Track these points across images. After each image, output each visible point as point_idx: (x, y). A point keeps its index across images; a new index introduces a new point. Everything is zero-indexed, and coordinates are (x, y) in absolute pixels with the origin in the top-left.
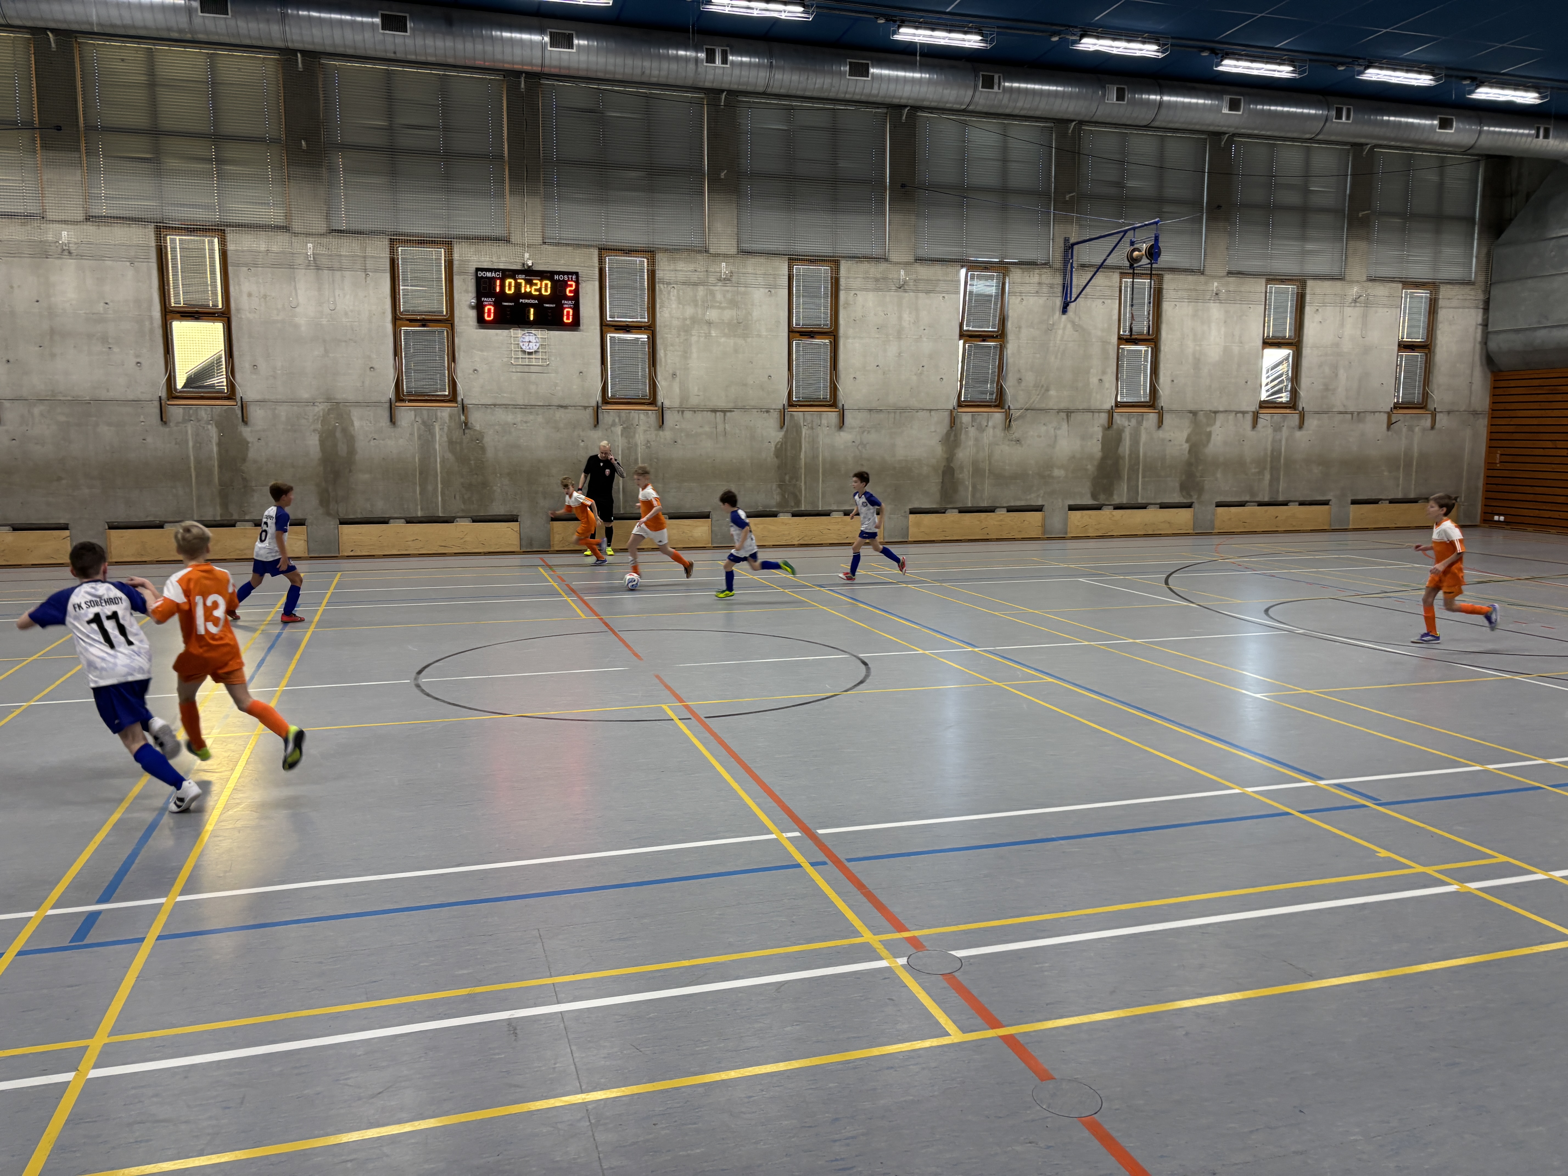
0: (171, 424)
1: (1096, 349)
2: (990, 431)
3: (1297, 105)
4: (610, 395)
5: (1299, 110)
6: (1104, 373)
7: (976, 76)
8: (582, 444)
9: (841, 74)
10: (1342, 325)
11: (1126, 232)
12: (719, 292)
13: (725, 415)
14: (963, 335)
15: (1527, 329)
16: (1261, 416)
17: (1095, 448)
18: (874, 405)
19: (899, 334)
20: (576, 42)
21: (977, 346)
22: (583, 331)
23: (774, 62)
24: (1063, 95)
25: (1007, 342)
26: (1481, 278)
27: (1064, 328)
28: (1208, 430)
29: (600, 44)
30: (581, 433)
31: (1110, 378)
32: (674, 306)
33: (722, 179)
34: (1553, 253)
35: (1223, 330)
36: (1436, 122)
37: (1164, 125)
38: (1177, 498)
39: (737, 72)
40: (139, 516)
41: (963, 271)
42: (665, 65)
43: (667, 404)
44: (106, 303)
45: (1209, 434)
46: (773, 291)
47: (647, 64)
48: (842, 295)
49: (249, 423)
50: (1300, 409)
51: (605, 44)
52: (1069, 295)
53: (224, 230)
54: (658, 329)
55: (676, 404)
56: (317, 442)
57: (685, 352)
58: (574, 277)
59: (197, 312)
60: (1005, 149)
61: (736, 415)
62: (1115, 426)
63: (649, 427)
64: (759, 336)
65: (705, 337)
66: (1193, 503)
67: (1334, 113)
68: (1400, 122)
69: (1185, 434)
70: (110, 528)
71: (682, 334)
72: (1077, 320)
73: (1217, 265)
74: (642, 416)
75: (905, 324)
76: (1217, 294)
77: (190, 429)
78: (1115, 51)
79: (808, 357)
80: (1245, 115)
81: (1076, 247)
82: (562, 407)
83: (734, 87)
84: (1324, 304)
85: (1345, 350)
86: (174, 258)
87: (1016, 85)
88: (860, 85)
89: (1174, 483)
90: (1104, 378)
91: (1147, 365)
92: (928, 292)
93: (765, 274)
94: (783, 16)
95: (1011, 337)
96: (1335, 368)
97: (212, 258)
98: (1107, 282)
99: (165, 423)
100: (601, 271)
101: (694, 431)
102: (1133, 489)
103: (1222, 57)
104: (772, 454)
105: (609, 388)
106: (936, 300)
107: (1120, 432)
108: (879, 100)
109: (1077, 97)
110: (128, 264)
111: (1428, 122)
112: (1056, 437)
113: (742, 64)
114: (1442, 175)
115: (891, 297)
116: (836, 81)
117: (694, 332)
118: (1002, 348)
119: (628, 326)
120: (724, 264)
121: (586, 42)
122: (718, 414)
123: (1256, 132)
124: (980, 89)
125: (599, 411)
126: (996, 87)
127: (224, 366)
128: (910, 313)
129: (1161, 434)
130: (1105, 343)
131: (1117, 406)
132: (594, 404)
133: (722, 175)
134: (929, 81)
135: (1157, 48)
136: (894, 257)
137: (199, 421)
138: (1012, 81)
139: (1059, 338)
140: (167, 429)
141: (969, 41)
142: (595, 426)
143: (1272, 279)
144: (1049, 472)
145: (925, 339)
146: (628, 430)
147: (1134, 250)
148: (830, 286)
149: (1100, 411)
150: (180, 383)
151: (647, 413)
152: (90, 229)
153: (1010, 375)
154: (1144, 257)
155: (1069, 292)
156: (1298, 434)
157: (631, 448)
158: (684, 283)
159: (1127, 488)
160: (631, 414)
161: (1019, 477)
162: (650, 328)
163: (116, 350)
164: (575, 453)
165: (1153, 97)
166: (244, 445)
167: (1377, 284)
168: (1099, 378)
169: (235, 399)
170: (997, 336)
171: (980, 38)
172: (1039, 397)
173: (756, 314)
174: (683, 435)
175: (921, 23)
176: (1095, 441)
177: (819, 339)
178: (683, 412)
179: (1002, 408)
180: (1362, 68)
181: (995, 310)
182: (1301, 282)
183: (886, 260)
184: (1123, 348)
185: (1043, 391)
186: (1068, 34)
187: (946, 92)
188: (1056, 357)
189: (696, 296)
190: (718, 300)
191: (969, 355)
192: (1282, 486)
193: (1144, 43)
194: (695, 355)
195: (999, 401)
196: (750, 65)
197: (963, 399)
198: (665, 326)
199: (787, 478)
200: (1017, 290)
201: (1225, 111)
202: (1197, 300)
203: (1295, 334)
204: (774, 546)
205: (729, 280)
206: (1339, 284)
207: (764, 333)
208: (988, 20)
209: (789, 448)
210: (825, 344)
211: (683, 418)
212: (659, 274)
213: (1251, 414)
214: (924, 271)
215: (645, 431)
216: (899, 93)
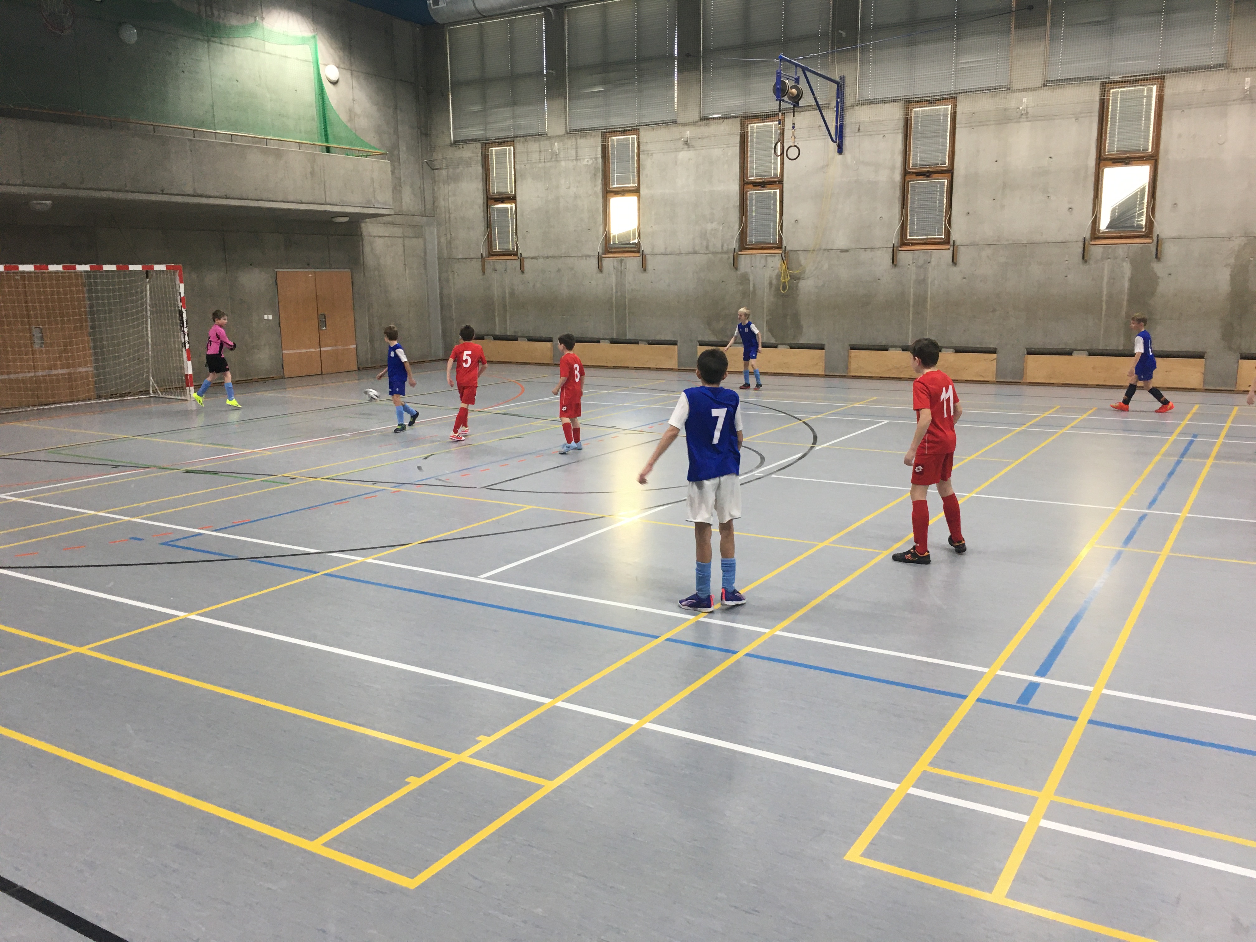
0: (1092, 262)
40: (1053, 343)
44: (1051, 158)
49: (1161, 260)
53: (1164, 76)
56: (1228, 277)
59: (1128, 158)
70: (1028, 353)
77: (1107, 266)
86: (1114, 110)
97: (1149, 104)
99: (1086, 261)
110: (1074, 119)
127: (1145, 206)
137: (1115, 258)
140: (1086, 267)
150: (1104, 224)
152: (1046, 93)
163: (1053, 198)
166: (1154, 280)
169: (1151, 238)
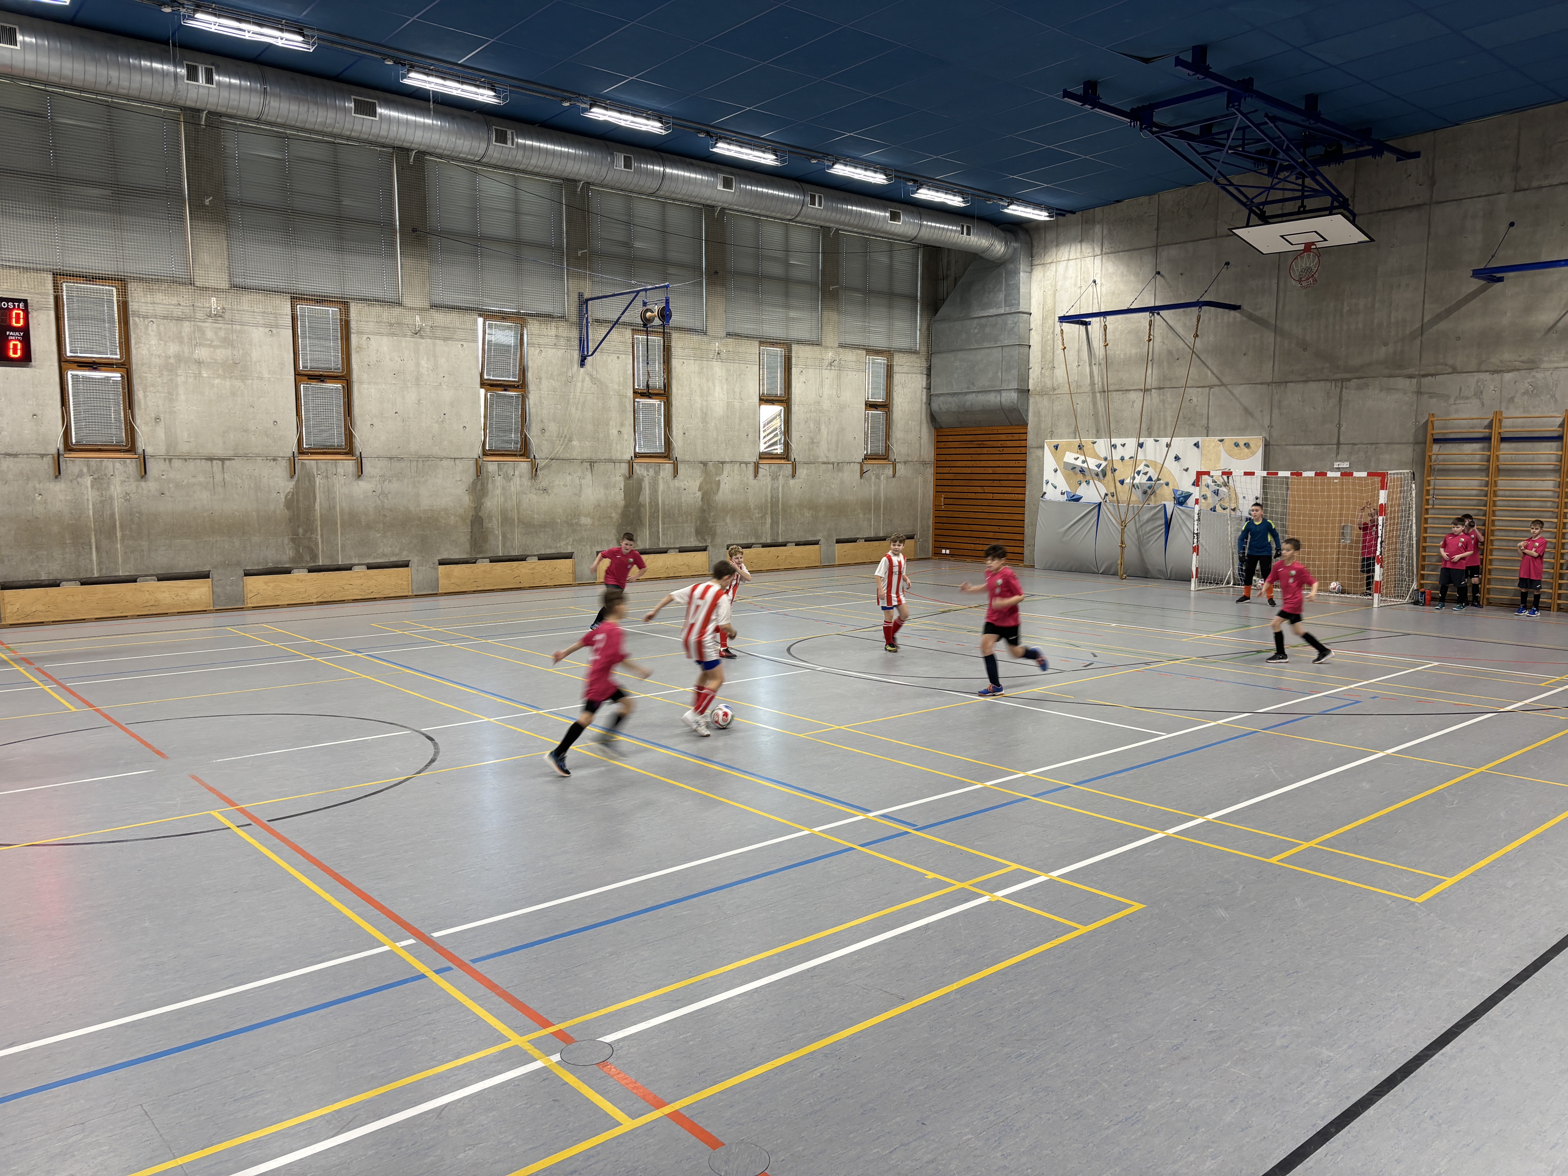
1: (613, 402)
2: (517, 480)
3: (779, 189)
4: (74, 441)
5: (781, 194)
6: (622, 425)
7: (489, 130)
8: (39, 498)
9: (346, 110)
10: (822, 385)
11: (638, 292)
12: (209, 329)
13: (223, 464)
14: (483, 384)
15: (960, 393)
16: (761, 466)
17: (618, 496)
18: (394, 453)
19: (418, 380)
20: (20, 38)
21: (499, 396)
22: (35, 367)
23: (268, 89)
24: (575, 157)
25: (529, 392)
26: (924, 349)
27: (583, 381)
28: (717, 479)
29: (52, 44)
30: (37, 486)
31: (628, 430)
32: (153, 342)
33: (208, 206)
34: (976, 331)
35: (725, 387)
36: (888, 214)
37: (667, 194)
38: (693, 542)
39: (224, 94)
41: (480, 320)
42: (136, 77)
43: (149, 451)
45: (719, 482)
46: (274, 331)
47: (114, 74)
48: (354, 339)
50: (793, 460)
51: (58, 45)
52: (586, 349)
54: (134, 367)
55: (162, 451)
57: (170, 394)
58: (22, 305)
60: (516, 201)
61: (236, 464)
62: (635, 476)
63: (128, 478)
64: (261, 378)
65: (195, 378)
66: (707, 547)
67: (809, 198)
68: (861, 212)
69: (698, 483)
71: (166, 373)
72: (594, 373)
73: (717, 327)
74: (118, 465)
75: (424, 371)
76: (718, 354)
78: (623, 124)
79: (318, 401)
80: (737, 194)
81: (590, 303)
82: (10, 455)
83: (221, 109)
84: (807, 366)
85: (825, 408)
87: (529, 142)
88: (367, 124)
89: (690, 528)
90: (624, 430)
91: (661, 418)
92: (445, 339)
93: (264, 313)
94: (280, 43)
95: (532, 386)
96: (818, 423)
98: (621, 338)
100: (57, 300)
101: (186, 481)
102: (655, 535)
103: (717, 140)
104: (282, 506)
105: (73, 433)
106: (455, 348)
107: (640, 481)
108: (388, 141)
109: (588, 160)
111: (882, 214)
112: (581, 485)
113: (230, 86)
114: (891, 258)
115: (407, 342)
116: (340, 116)
117: (180, 372)
118: (524, 398)
119: (94, 363)
120: (214, 299)
121: (34, 40)
122: (215, 462)
123: (746, 209)
124: (494, 143)
125: (61, 460)
126: (509, 142)
128: (428, 360)
129: (676, 483)
130: (622, 396)
131: (635, 457)
132: (54, 451)
133: (207, 202)
134: (441, 129)
135: (661, 125)
136: (407, 301)
138: (524, 138)
139: (578, 390)
141: (482, 95)
142: (56, 477)
143: (764, 341)
144: (576, 520)
145: (445, 387)
146: (100, 481)
147: (647, 311)
148: (339, 328)
149: (621, 462)
151: (125, 462)
153: (534, 425)
154: (657, 319)
155: (585, 346)
156: (792, 482)
157: (105, 502)
158: (165, 318)
159: (649, 534)
160: (104, 464)
161: (548, 525)
162: (125, 366)
164: (30, 508)
165: (657, 168)
167: (847, 350)
168: (618, 429)
170: (518, 386)
171: (493, 94)
172: (563, 446)
173: (255, 354)
174: (171, 485)
175: (432, 70)
176: (617, 490)
177: (330, 383)
178: (170, 460)
179: (528, 457)
180: (830, 164)
181: (515, 360)
182: (787, 345)
183: (400, 304)
184: (638, 402)
185: (566, 440)
186: (578, 102)
187: (460, 142)
188: (577, 409)
189: (181, 332)
190: (209, 337)
191: (492, 405)
192: (781, 528)
193: (648, 119)
194: (182, 397)
195: (524, 450)
196: (240, 88)
197: (487, 448)
198: (143, 365)
199: (301, 531)
200: (536, 342)
201: (720, 188)
202: (701, 358)
203: (785, 393)
204: (289, 605)
205: (221, 316)
206: (817, 348)
207: (266, 375)
208: (500, 78)
209: (301, 499)
210: (337, 388)
211: (171, 467)
212: (133, 306)
213: (753, 464)
214: (440, 318)
215: (123, 482)
216: (409, 137)
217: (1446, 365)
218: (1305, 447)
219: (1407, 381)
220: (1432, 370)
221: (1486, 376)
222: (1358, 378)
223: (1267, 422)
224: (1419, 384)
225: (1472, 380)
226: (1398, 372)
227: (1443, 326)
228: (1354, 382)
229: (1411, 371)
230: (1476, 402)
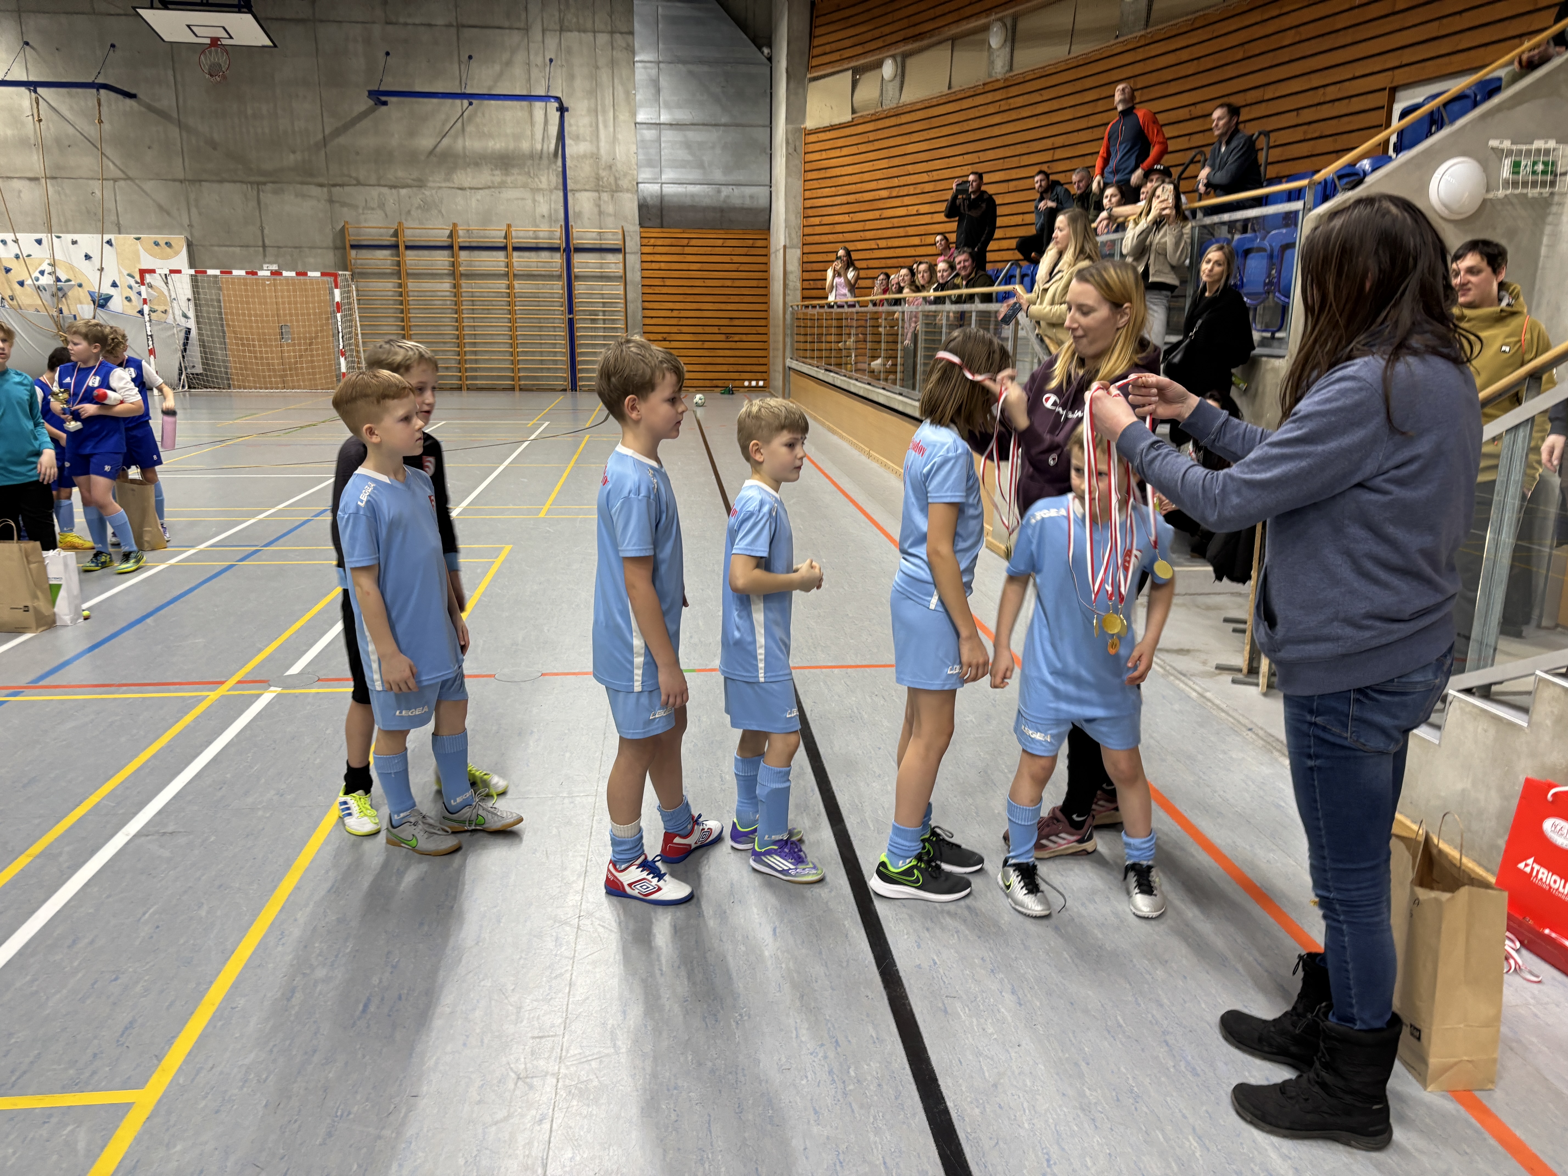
217: (351, 177)
218: (231, 249)
219: (319, 189)
220: (339, 180)
221: (385, 190)
222: (273, 182)
223: (186, 222)
224: (330, 192)
225: (375, 192)
226: (309, 179)
227: (342, 140)
228: (269, 187)
229: (321, 180)
230: (380, 213)
